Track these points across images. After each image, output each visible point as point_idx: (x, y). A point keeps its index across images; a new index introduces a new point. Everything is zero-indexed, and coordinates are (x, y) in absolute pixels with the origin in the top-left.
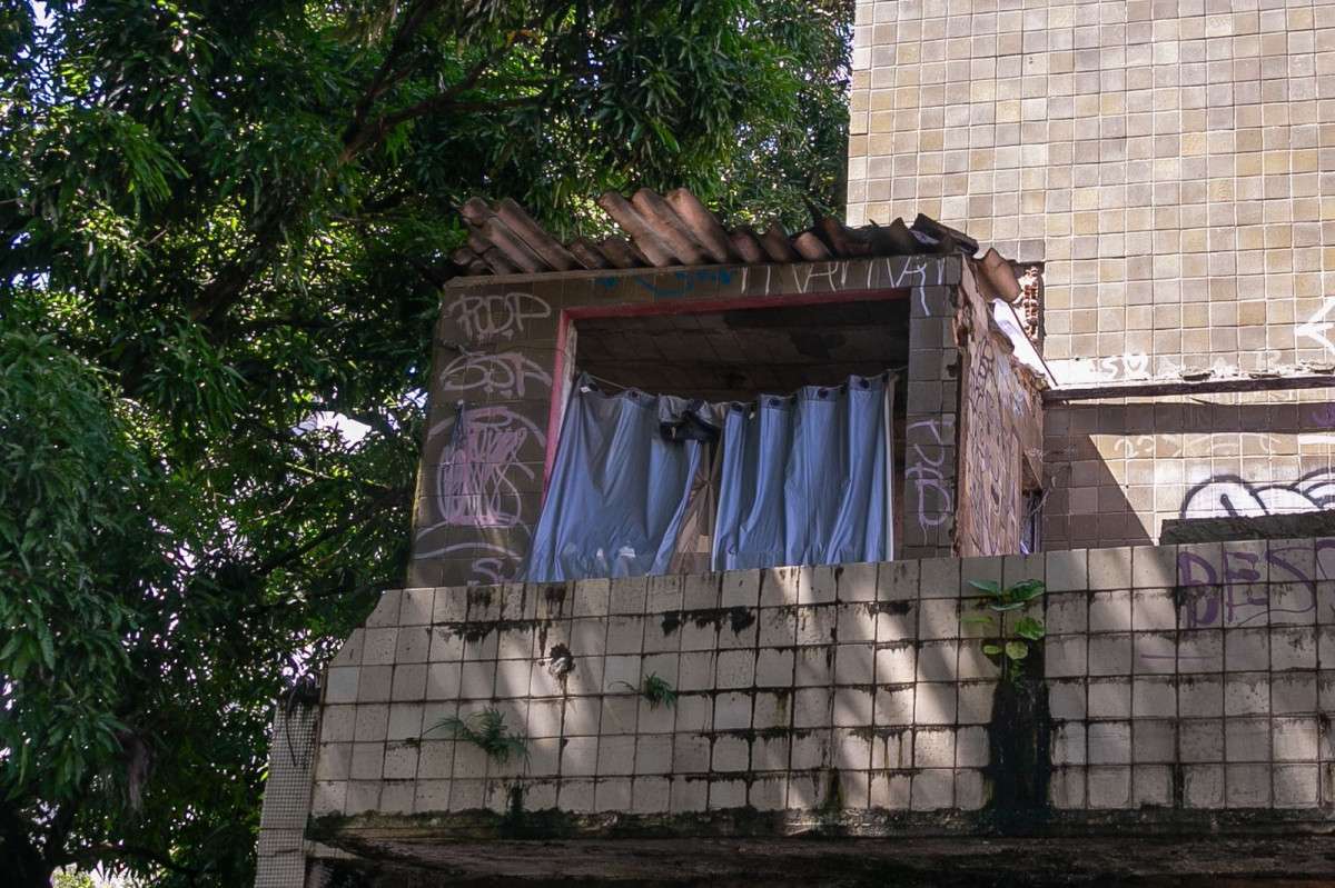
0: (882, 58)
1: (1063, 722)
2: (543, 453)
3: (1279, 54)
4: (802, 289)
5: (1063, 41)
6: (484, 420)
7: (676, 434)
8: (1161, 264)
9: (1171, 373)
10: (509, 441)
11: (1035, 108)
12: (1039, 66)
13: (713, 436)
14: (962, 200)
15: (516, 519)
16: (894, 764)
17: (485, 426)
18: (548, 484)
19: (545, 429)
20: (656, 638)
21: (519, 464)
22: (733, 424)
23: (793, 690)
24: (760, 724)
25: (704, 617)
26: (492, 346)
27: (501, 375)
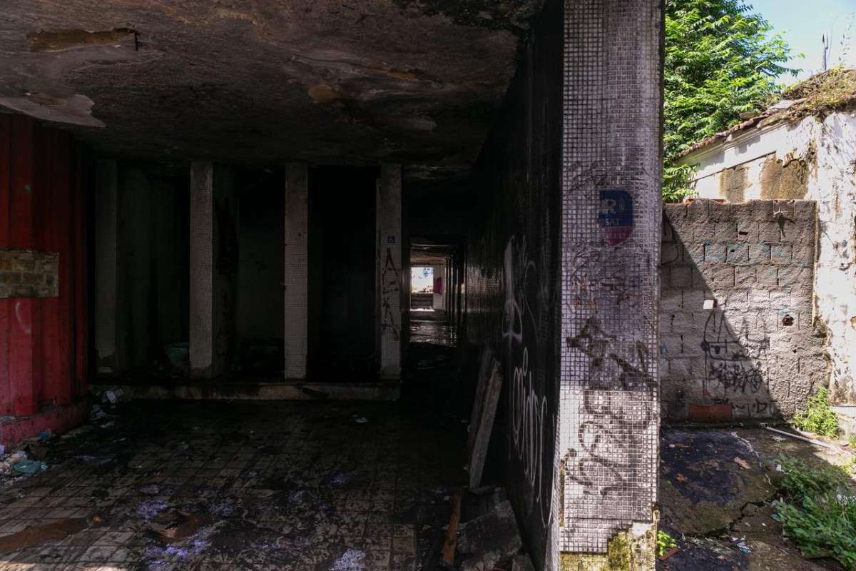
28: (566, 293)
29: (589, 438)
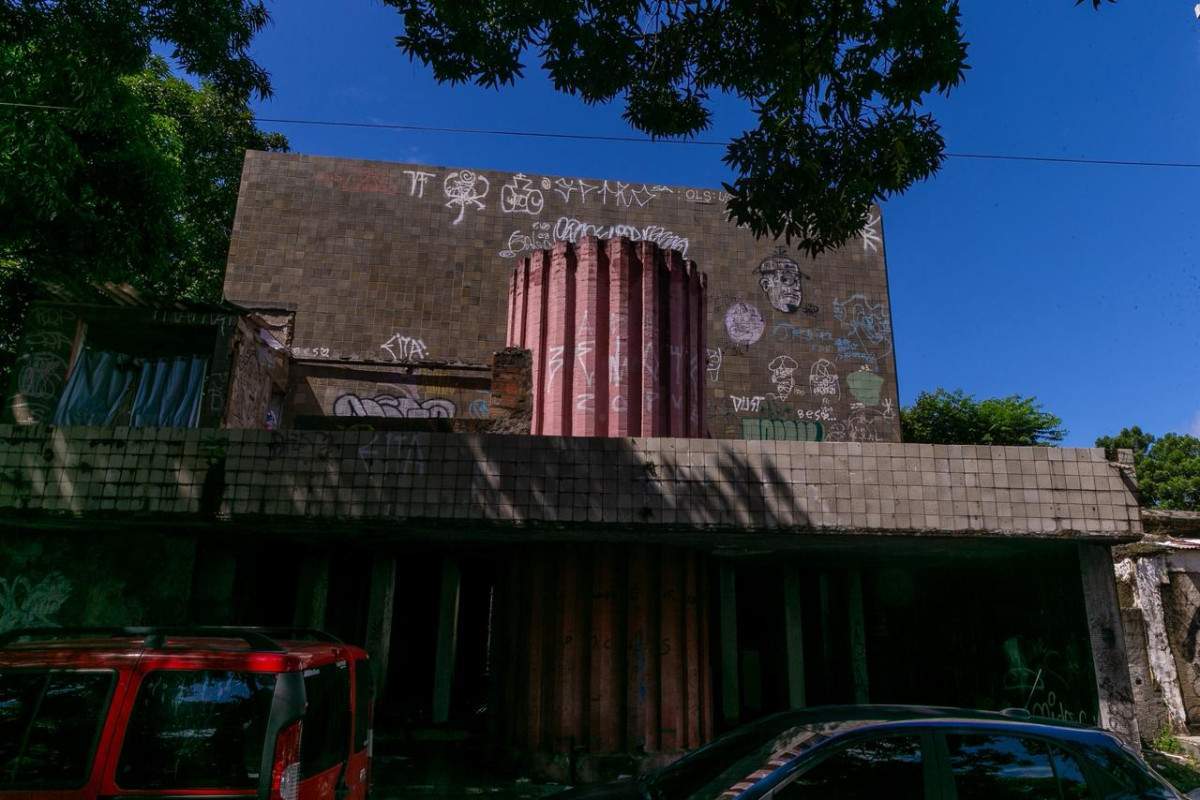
0: (244, 227)
1: (228, 485)
2: (65, 372)
3: (388, 248)
4: (178, 321)
5: (313, 234)
6: (41, 356)
7: (123, 368)
8: (337, 317)
9: (337, 357)
10: (51, 366)
11: (300, 255)
12: (303, 240)
13: (139, 370)
14: (269, 285)
15: (51, 395)
16: (169, 496)
17: (41, 359)
18: (67, 383)
19: (68, 363)
20: (87, 448)
21: (56, 375)
22: (147, 366)
23: (137, 469)
24: (123, 480)
25: (106, 442)
26: (49, 328)
27: (51, 340)
28: (1096, 668)
29: (1113, 724)
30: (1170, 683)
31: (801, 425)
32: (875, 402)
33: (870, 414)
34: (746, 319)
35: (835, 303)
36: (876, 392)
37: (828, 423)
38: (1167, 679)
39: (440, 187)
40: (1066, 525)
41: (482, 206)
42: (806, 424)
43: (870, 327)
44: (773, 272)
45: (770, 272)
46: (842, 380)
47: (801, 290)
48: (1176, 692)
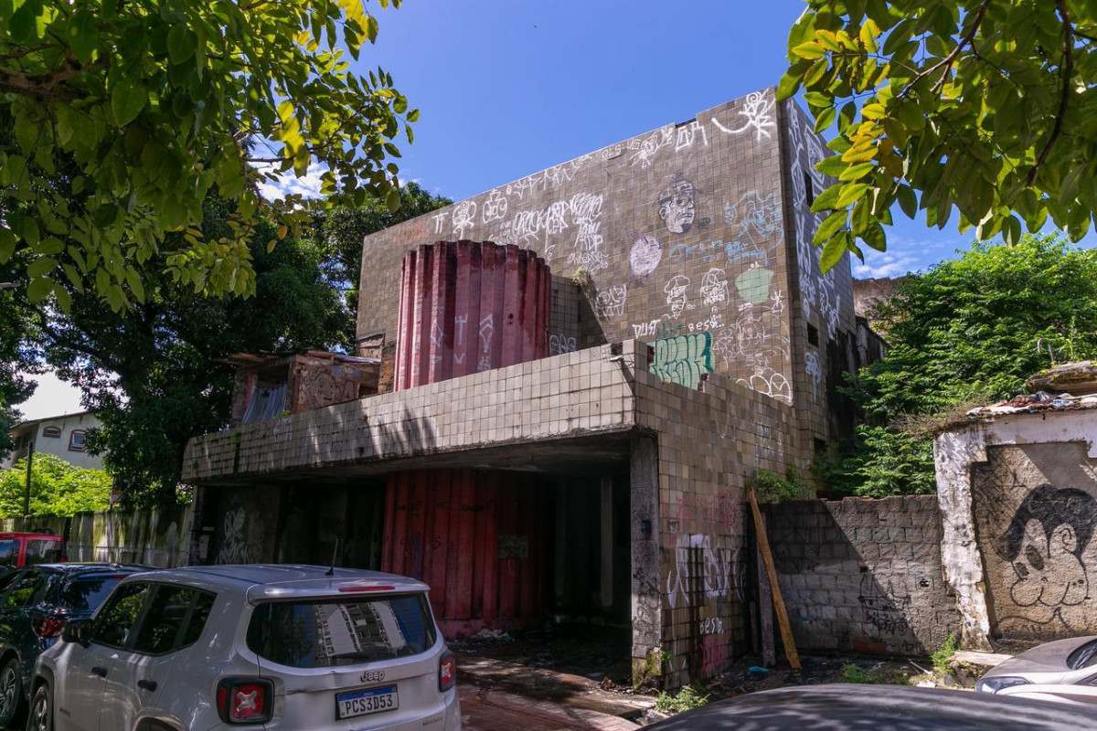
29: (640, 613)
30: (970, 586)
31: (692, 338)
32: (764, 298)
33: (758, 311)
34: (646, 251)
35: (727, 208)
36: (765, 288)
37: (717, 331)
38: (966, 581)
39: (451, 220)
40: (575, 424)
41: (472, 224)
42: (696, 336)
43: (761, 220)
44: (670, 199)
45: (667, 200)
46: (731, 286)
47: (694, 207)
48: (980, 597)
